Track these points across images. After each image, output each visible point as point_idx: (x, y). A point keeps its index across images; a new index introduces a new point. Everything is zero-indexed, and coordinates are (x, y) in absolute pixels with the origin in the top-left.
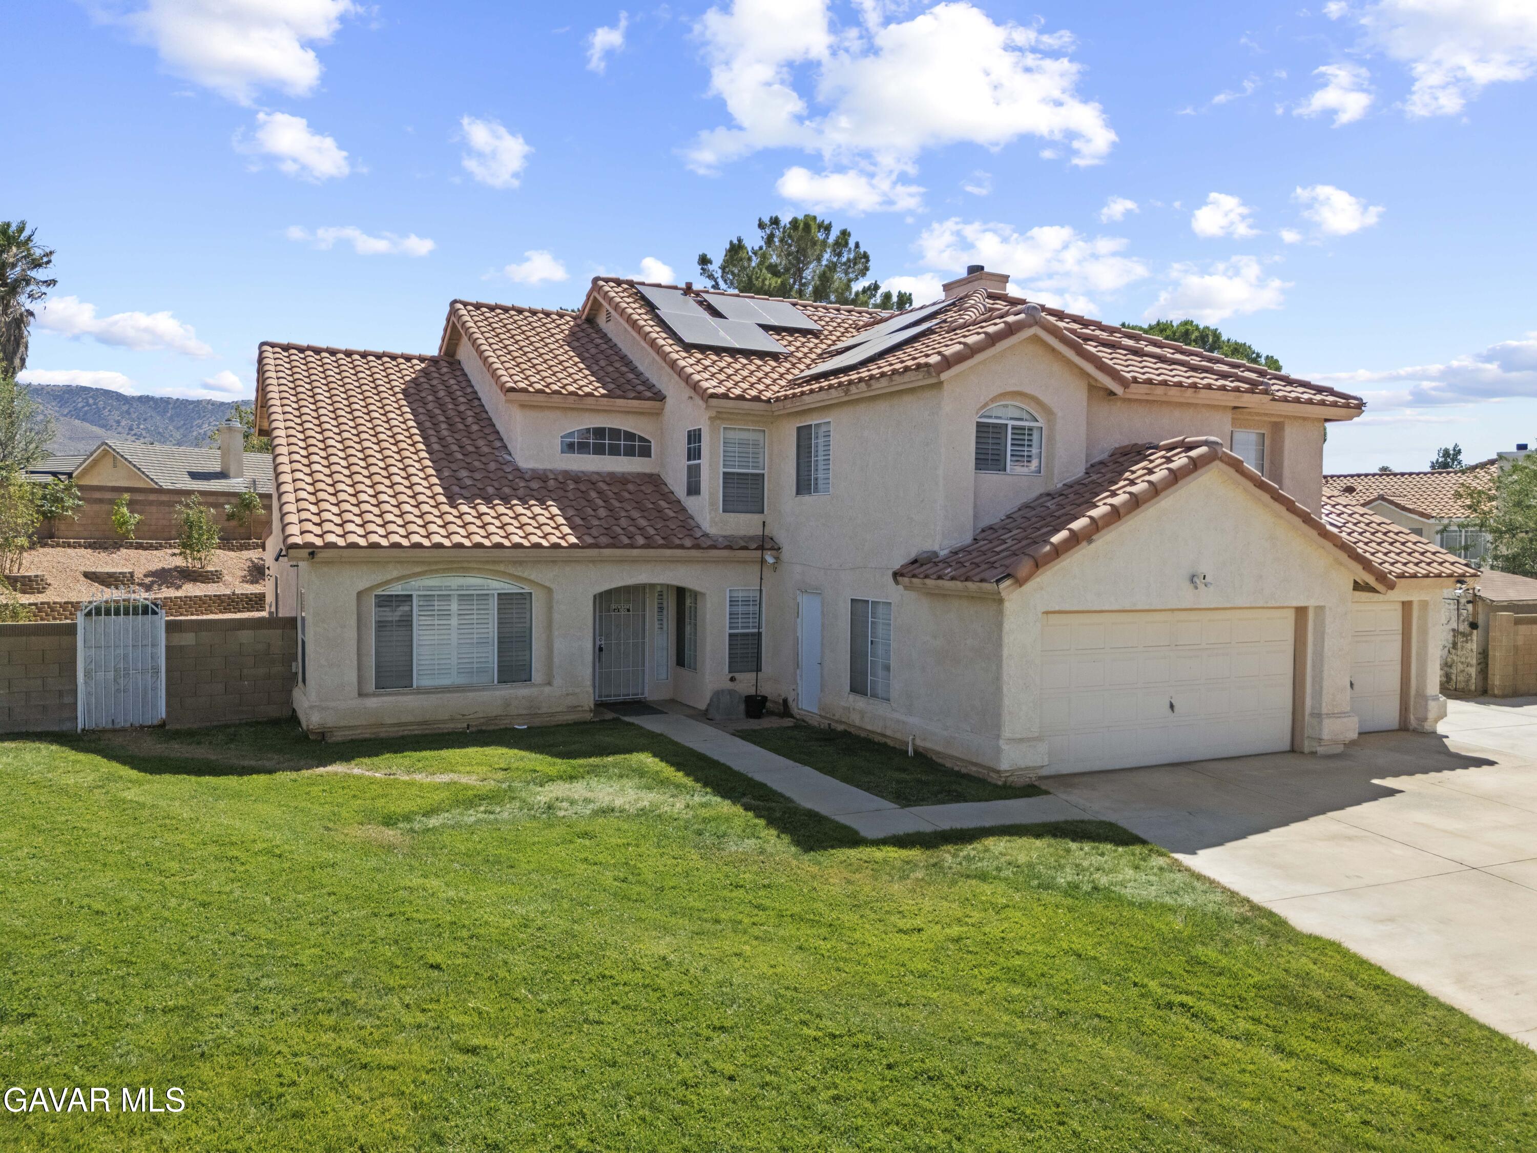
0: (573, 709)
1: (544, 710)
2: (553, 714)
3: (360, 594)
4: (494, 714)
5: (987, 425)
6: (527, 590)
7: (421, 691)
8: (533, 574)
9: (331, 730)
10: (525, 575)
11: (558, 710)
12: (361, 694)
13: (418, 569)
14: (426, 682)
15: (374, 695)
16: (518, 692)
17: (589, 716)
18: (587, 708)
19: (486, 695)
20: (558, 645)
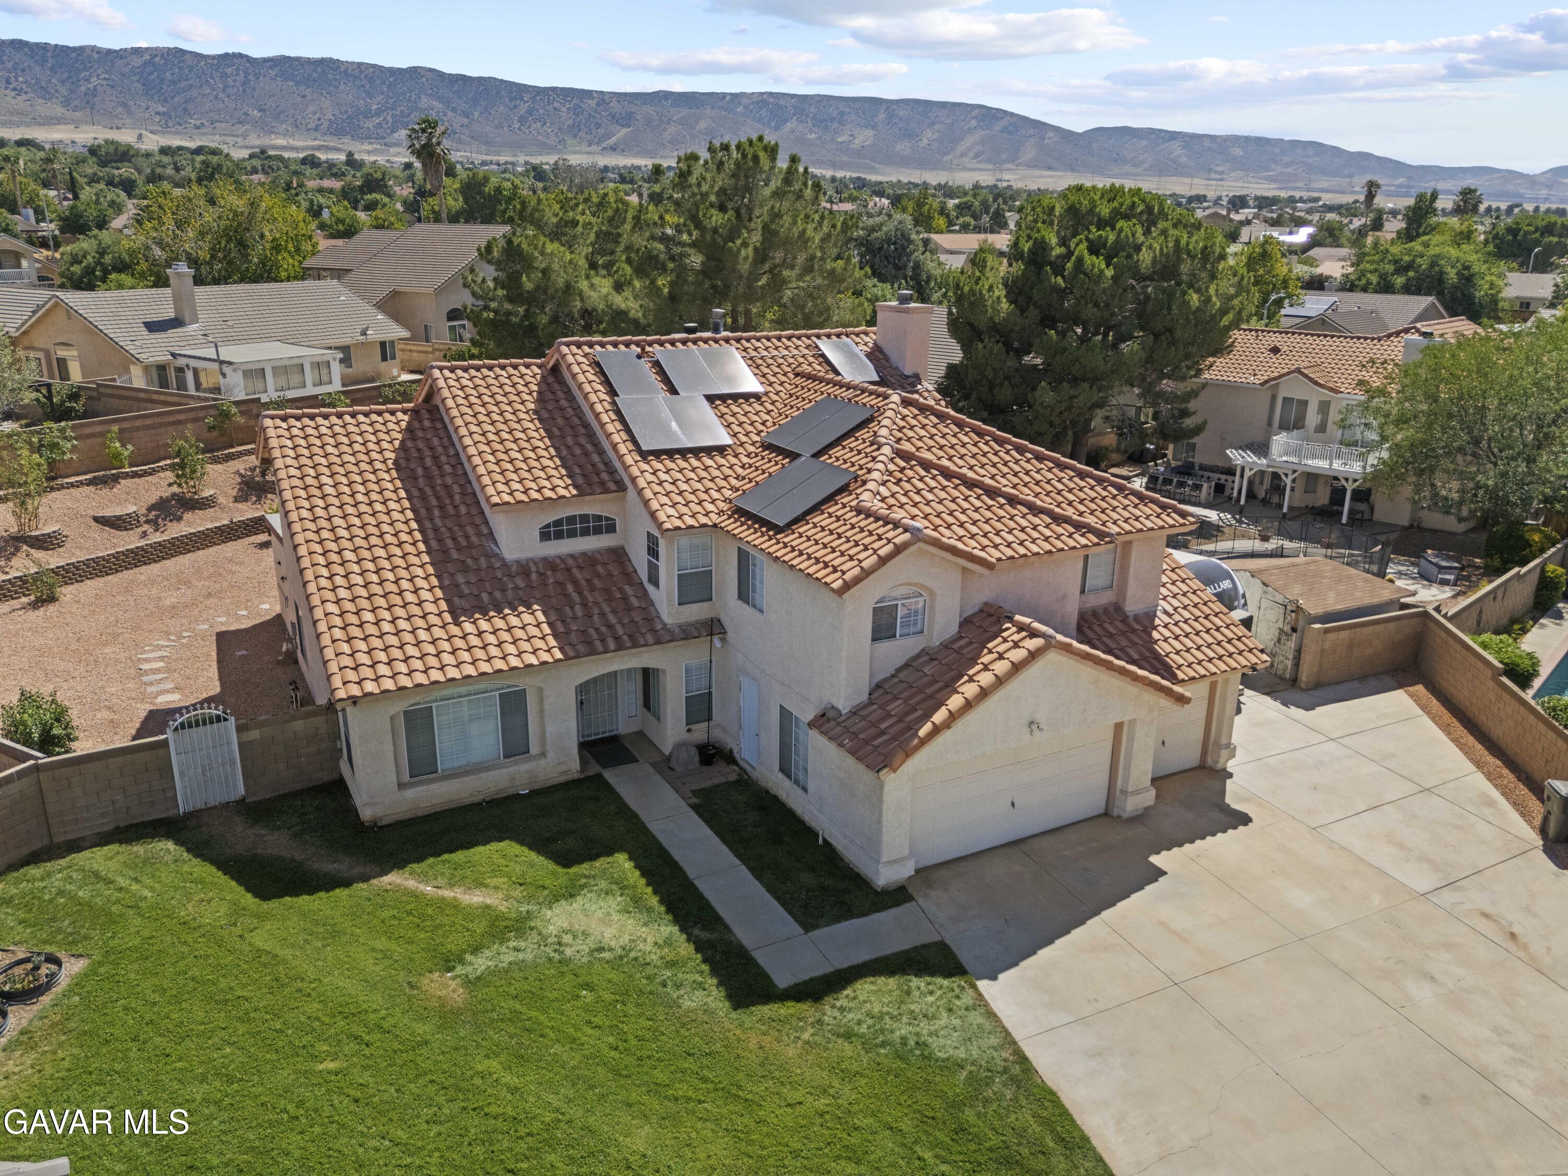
18: (574, 771)
20: (550, 729)
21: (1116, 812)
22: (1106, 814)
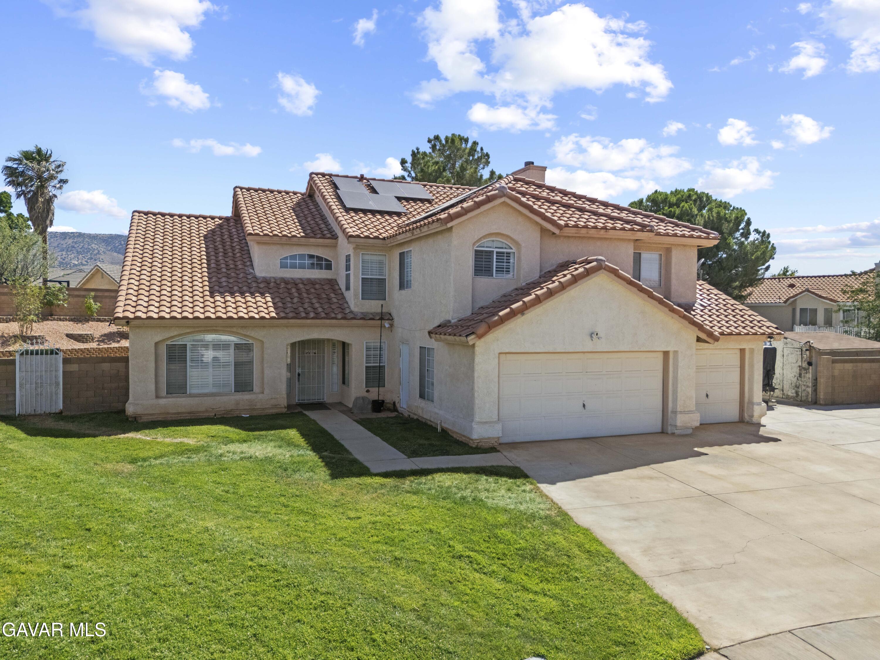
0: (275, 406)
1: (258, 407)
2: (263, 409)
3: (156, 344)
4: (230, 409)
5: (482, 251)
6: (251, 342)
7: (191, 396)
8: (253, 334)
9: (140, 416)
10: (248, 333)
11: (267, 406)
12: (157, 397)
13: (188, 331)
14: (195, 391)
15: (165, 397)
16: (245, 397)
17: (285, 410)
18: (283, 406)
19: (225, 399)
20: (267, 372)
21: (670, 430)
22: (663, 432)
